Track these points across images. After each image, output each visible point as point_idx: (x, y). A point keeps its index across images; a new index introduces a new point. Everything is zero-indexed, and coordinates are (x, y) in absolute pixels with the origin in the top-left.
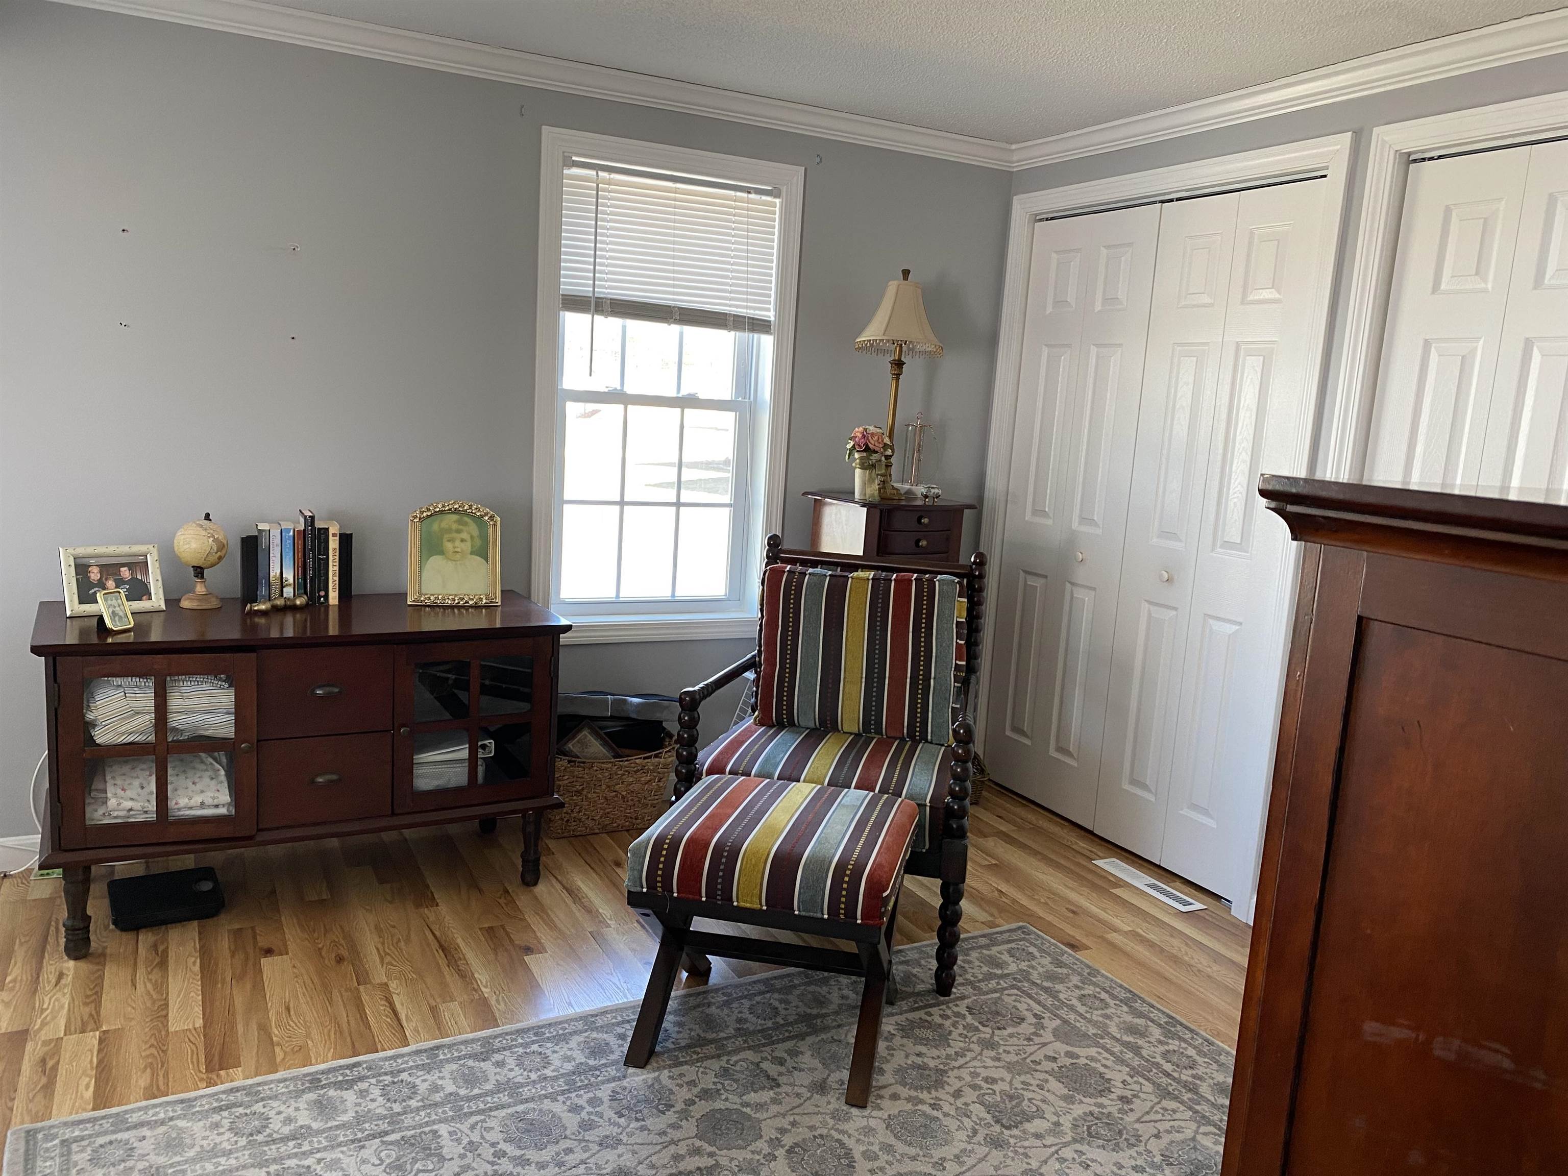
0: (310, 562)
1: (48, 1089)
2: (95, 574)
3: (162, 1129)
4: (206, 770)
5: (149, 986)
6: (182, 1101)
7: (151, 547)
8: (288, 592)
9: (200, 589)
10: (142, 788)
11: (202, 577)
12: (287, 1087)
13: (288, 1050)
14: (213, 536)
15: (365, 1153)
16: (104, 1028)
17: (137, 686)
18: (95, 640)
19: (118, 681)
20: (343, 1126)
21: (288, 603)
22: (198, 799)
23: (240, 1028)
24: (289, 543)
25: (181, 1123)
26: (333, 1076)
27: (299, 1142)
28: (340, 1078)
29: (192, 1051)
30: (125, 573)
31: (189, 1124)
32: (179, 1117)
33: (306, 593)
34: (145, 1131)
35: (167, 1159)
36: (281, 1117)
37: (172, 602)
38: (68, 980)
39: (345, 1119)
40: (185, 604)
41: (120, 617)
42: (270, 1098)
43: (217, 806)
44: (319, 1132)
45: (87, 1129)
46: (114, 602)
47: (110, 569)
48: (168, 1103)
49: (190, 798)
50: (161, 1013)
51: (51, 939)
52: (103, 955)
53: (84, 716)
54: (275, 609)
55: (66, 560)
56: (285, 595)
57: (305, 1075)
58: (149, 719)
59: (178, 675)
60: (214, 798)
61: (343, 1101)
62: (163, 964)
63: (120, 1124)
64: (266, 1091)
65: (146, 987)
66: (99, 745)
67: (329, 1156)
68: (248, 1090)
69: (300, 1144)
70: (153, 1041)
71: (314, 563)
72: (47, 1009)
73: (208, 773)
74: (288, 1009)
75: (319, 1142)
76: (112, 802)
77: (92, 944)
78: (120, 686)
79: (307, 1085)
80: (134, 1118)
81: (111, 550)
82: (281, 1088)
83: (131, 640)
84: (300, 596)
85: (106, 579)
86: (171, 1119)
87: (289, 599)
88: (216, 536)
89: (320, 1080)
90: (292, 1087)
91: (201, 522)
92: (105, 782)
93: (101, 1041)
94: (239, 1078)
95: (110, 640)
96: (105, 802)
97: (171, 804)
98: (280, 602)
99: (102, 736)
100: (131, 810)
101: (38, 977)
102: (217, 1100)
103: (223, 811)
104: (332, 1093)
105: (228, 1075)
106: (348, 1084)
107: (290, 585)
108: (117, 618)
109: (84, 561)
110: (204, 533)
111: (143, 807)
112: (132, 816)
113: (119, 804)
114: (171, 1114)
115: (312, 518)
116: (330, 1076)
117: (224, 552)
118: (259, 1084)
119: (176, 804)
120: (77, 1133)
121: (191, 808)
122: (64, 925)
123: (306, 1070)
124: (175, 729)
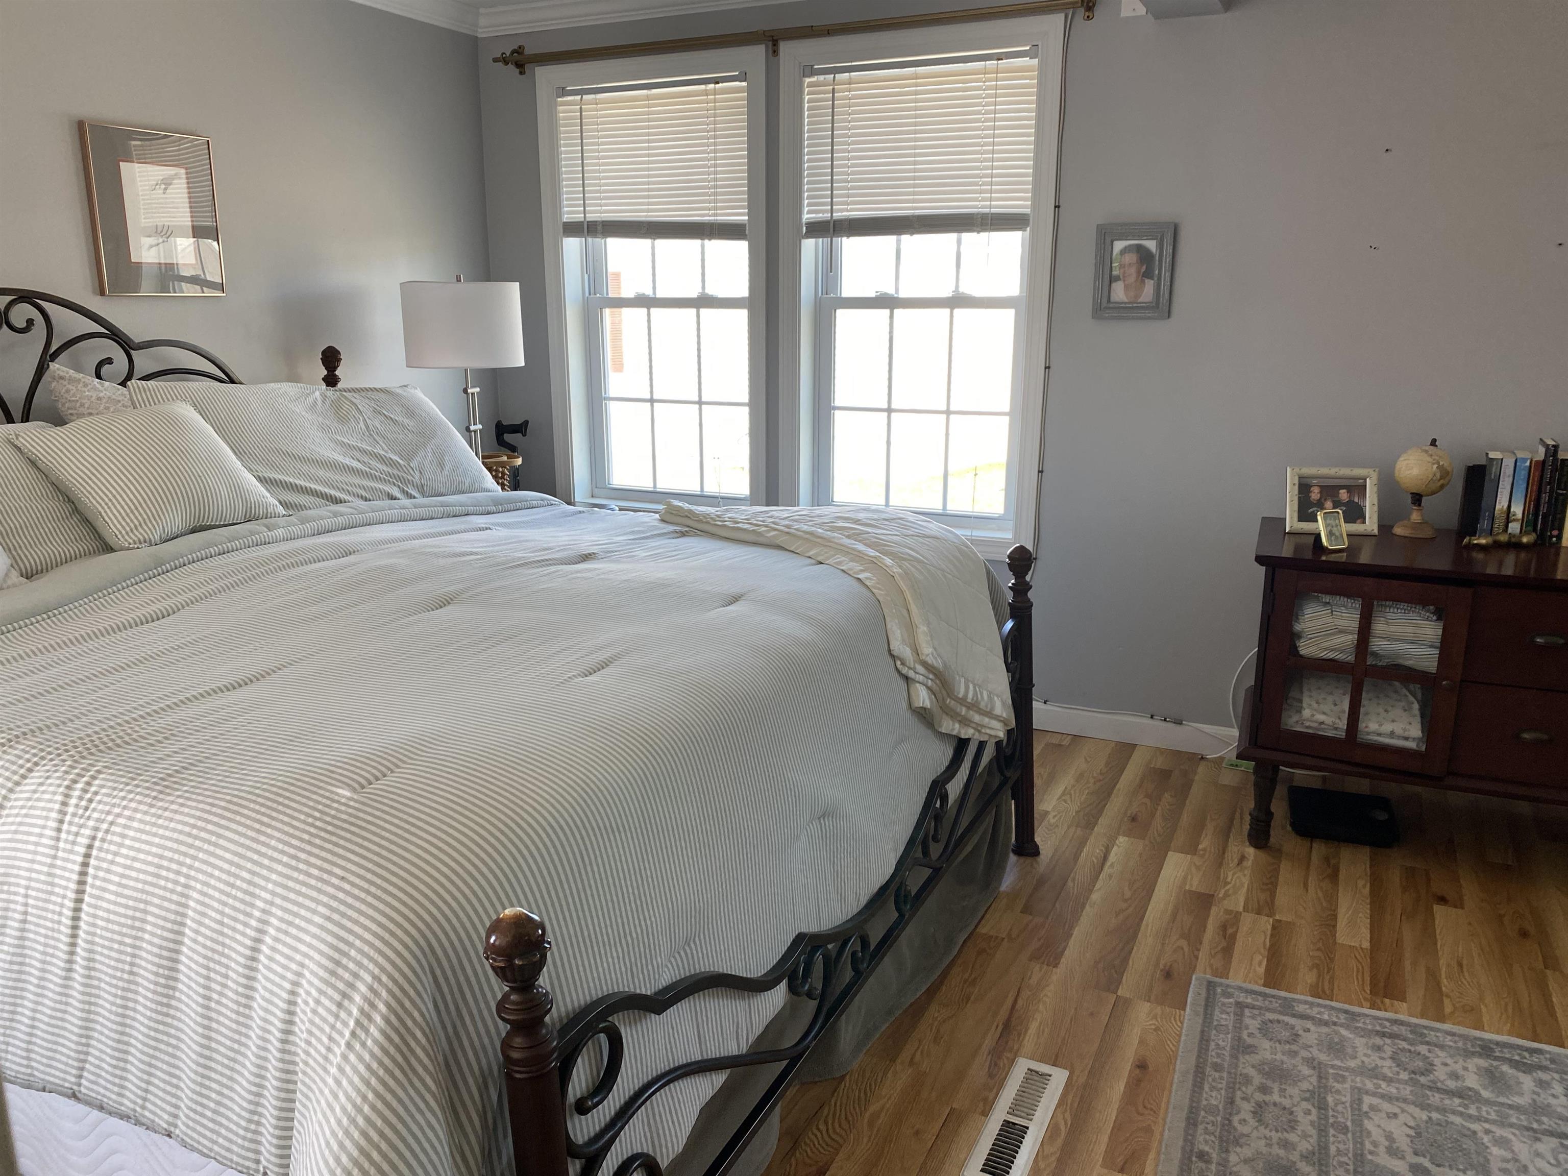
0: (1545, 497)
1: (1227, 951)
2: (1315, 494)
3: (1325, 1030)
4: (1400, 701)
5: (1320, 894)
6: (1346, 1012)
7: (1371, 471)
8: (1514, 528)
9: (1415, 517)
10: (1335, 705)
11: (1420, 505)
12: (1455, 1042)
13: (1457, 1005)
14: (1438, 463)
15: (1540, 1147)
16: (1277, 917)
17: (1344, 606)
18: (1308, 555)
19: (1327, 598)
20: (1517, 1108)
21: (1513, 540)
22: (1387, 728)
23: (1407, 964)
24: (1523, 474)
25: (1343, 1032)
26: (1510, 1052)
27: (1466, 1102)
28: (1517, 1058)
29: (1358, 969)
30: (1344, 495)
31: (1350, 1036)
32: (1342, 1025)
33: (1535, 530)
34: (1309, 1024)
35: (1328, 1058)
36: (1448, 1069)
37: (1385, 528)
38: (1248, 863)
39: (1520, 1102)
40: (1398, 530)
41: (1336, 538)
42: (1436, 1046)
43: (1406, 739)
44: (1488, 1102)
45: (1258, 1001)
46: (1332, 522)
47: (1330, 490)
48: (1333, 1008)
49: (1381, 725)
50: (1329, 922)
51: (1237, 822)
52: (1279, 851)
53: (1292, 626)
54: (1497, 545)
55: (1292, 479)
56: (1510, 531)
57: (1476, 1038)
58: (1350, 639)
59: (1387, 600)
60: (1405, 730)
61: (1519, 1083)
62: (1334, 876)
63: (1287, 1007)
64: (1431, 1036)
65: (1317, 893)
66: (1301, 656)
67: (1499, 1132)
68: (1414, 1029)
69: (1466, 1105)
70: (1320, 945)
71: (1550, 498)
72: (1229, 883)
73: (1403, 704)
74: (1460, 965)
75: (1488, 1113)
76: (1306, 713)
77: (1271, 839)
78: (1329, 603)
79: (1478, 1049)
80: (1301, 1008)
81: (1332, 471)
82: (1448, 1041)
83: (1344, 560)
84: (1527, 533)
85: (1325, 500)
86: (1335, 1024)
87: (1514, 536)
88: (1441, 463)
89: (1492, 1050)
90: (1460, 1044)
91: (1427, 448)
92: (1302, 692)
93: (1274, 928)
94: (1402, 1013)
95: (1324, 558)
96: (1299, 711)
97: (1362, 726)
98: (1503, 538)
99: (1307, 648)
100: (1322, 723)
101: (1224, 853)
102: (1380, 1025)
103: (1412, 745)
104: (1505, 1068)
105: (1392, 1005)
106: (1529, 1069)
107: (1517, 520)
108: (1333, 538)
109: (1308, 481)
110: (1429, 459)
111: (1334, 723)
112: (1323, 730)
113: (1313, 715)
114: (1335, 1019)
115: (1556, 447)
116: (1505, 1050)
117: (1447, 480)
118: (1426, 1027)
119: (1366, 727)
120: (1249, 1000)
121: (1379, 735)
122: (1250, 814)
123: (1477, 1033)
124: (1375, 655)
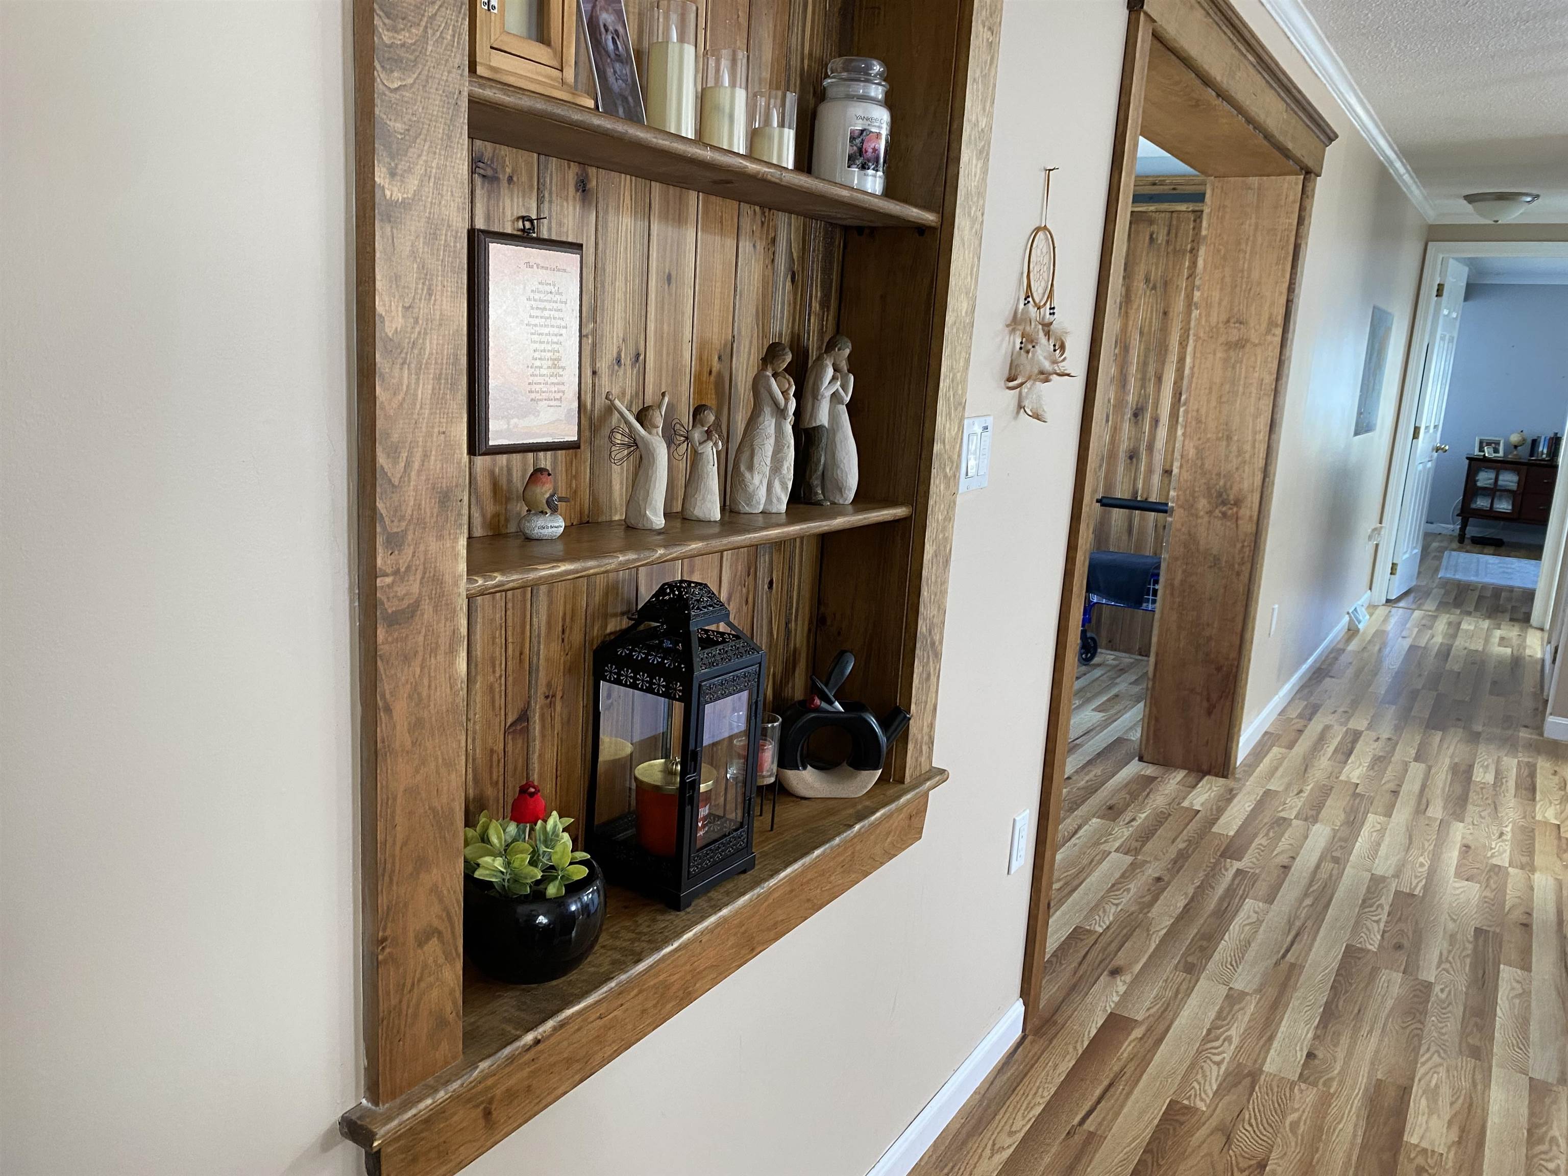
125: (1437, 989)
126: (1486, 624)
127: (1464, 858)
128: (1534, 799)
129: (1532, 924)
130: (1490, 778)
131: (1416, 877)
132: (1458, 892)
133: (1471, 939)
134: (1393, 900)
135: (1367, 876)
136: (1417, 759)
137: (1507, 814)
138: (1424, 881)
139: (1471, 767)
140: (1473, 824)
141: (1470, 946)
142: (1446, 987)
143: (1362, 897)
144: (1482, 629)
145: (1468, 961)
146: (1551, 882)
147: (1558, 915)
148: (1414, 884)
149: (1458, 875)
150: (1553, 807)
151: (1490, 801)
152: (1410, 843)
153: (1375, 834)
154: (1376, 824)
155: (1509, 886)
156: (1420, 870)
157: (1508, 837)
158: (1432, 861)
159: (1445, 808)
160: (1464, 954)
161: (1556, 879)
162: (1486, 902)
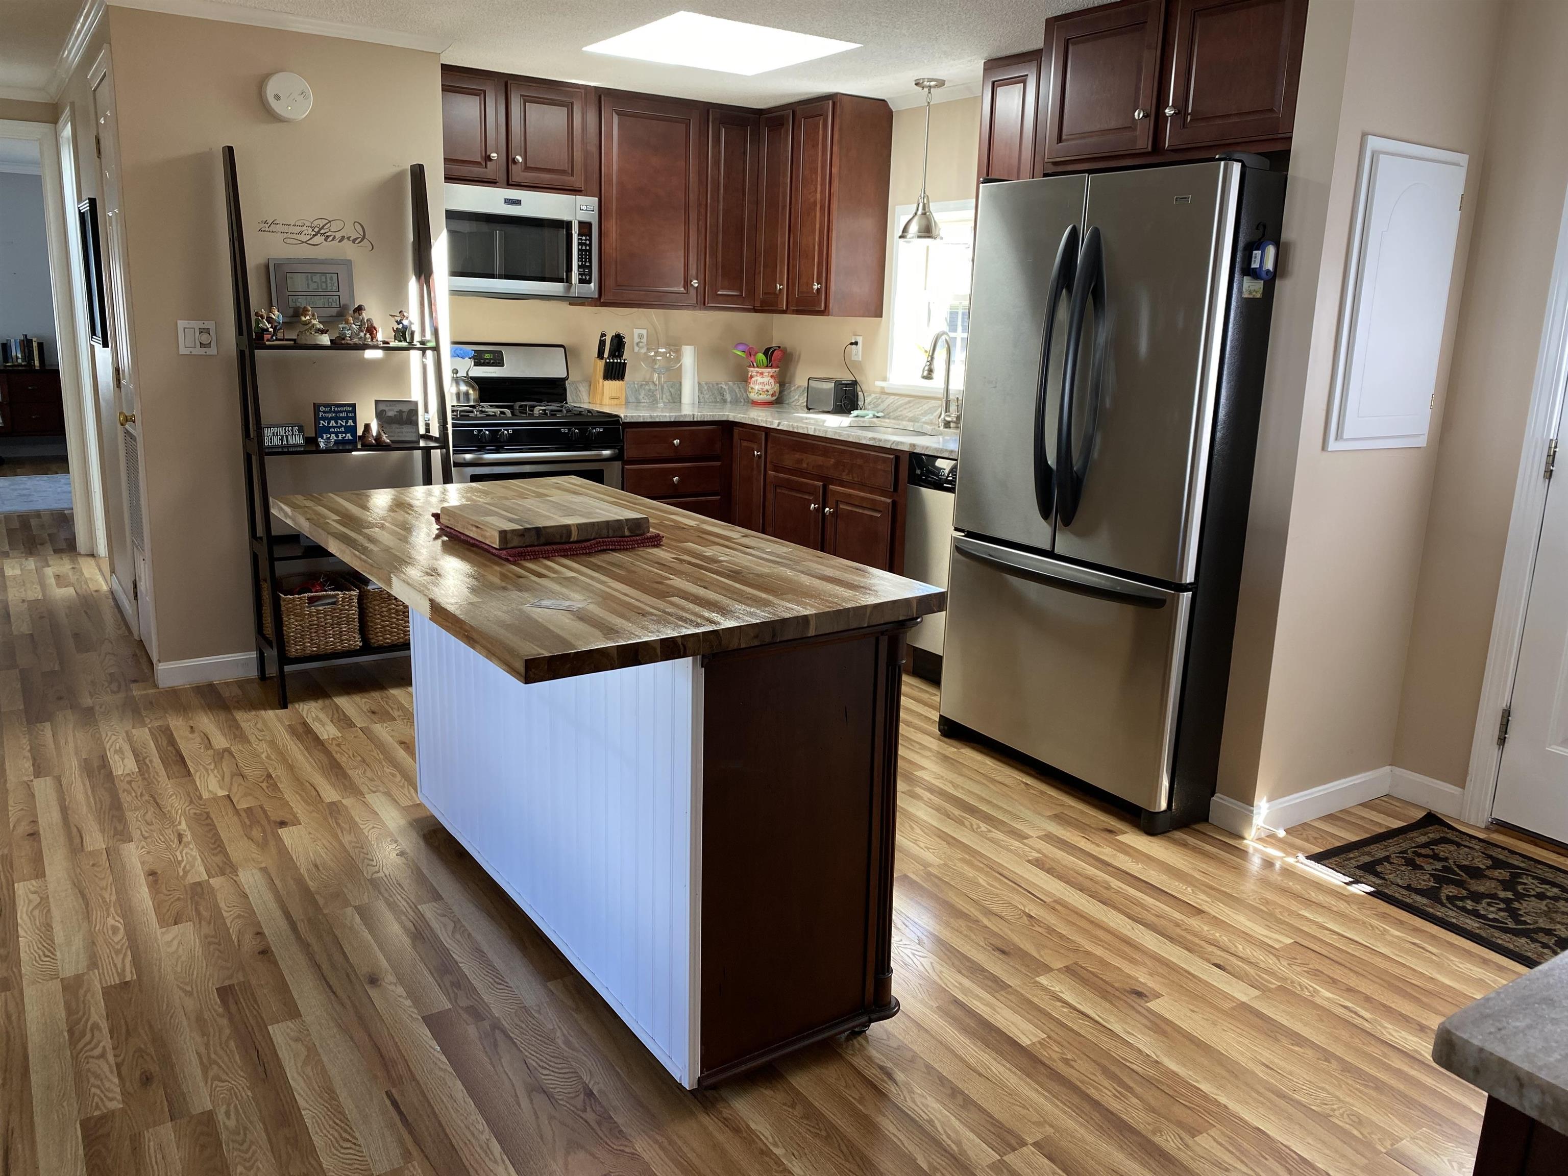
125: (221, 1117)
126: (31, 564)
127: (157, 894)
128: (189, 774)
129: (270, 948)
130: (131, 765)
131: (117, 952)
132: (174, 948)
133: (221, 1010)
134: (106, 1006)
135: (56, 986)
136: (37, 775)
137: (172, 806)
138: (129, 953)
139: (104, 759)
140: (146, 838)
141: (224, 1022)
142: (229, 1105)
143: (64, 1027)
144: (30, 571)
145: (232, 1044)
146: (258, 876)
147: (287, 919)
148: (119, 966)
149: (163, 922)
150: (212, 775)
151: (147, 797)
152: (87, 905)
153: (36, 913)
154: (31, 896)
155: (222, 905)
156: (116, 939)
157: (188, 837)
158: (124, 917)
159: (103, 831)
160: (224, 1038)
161: (261, 869)
162: (210, 943)
